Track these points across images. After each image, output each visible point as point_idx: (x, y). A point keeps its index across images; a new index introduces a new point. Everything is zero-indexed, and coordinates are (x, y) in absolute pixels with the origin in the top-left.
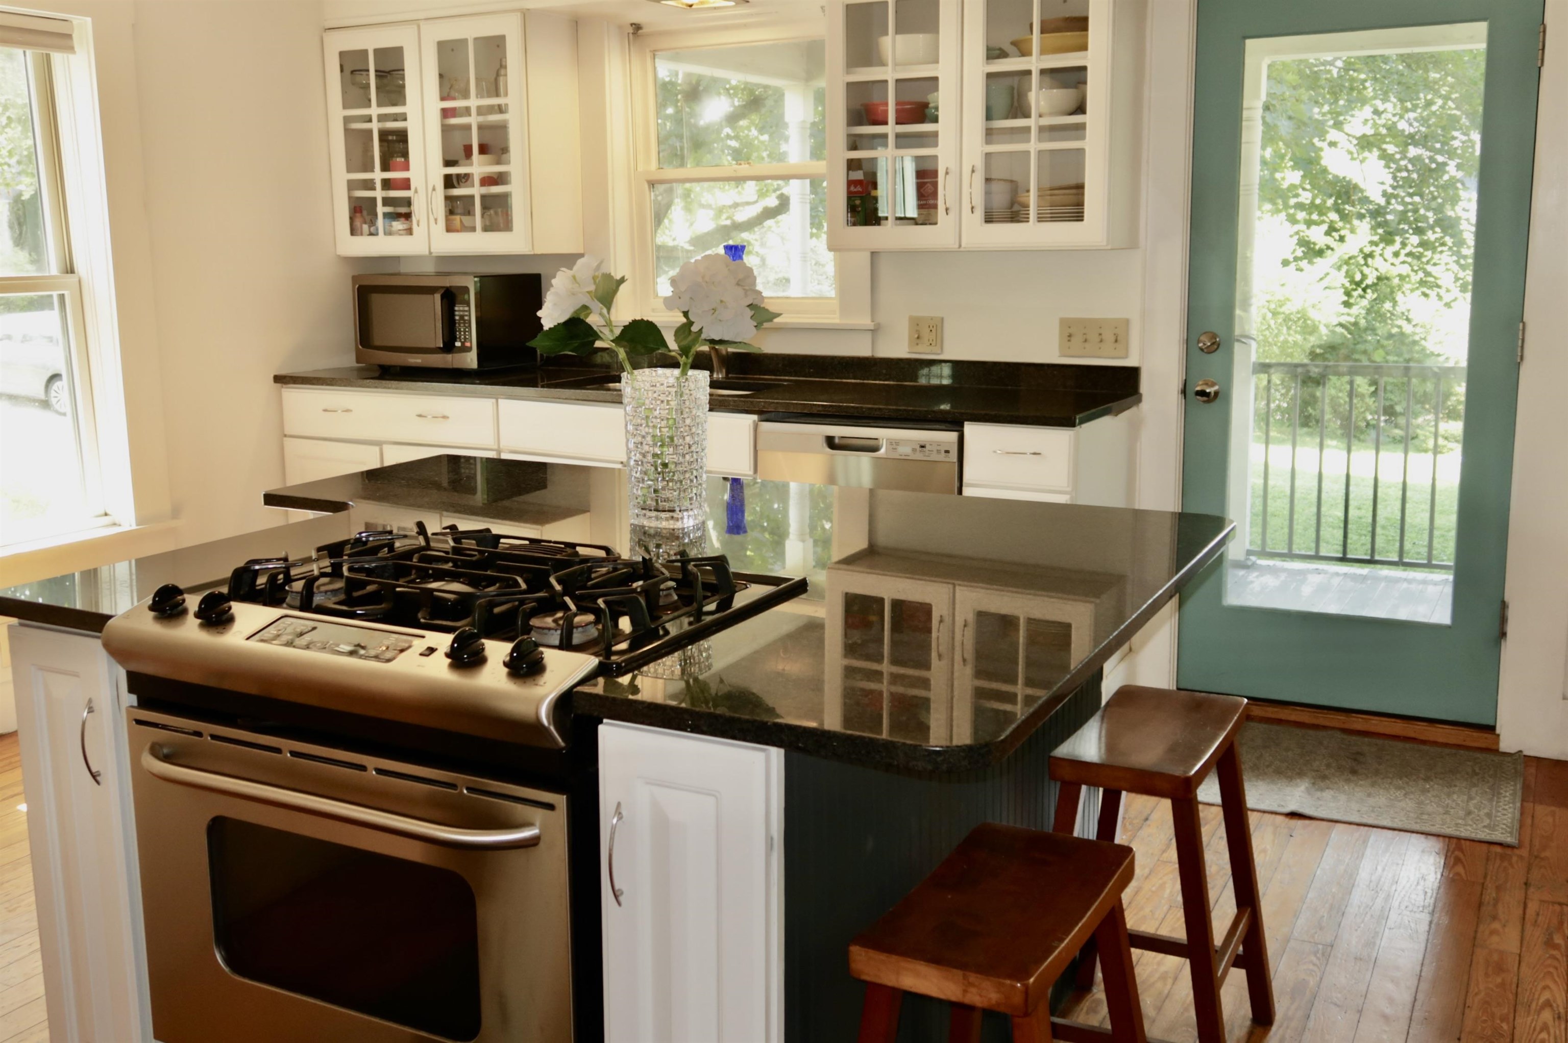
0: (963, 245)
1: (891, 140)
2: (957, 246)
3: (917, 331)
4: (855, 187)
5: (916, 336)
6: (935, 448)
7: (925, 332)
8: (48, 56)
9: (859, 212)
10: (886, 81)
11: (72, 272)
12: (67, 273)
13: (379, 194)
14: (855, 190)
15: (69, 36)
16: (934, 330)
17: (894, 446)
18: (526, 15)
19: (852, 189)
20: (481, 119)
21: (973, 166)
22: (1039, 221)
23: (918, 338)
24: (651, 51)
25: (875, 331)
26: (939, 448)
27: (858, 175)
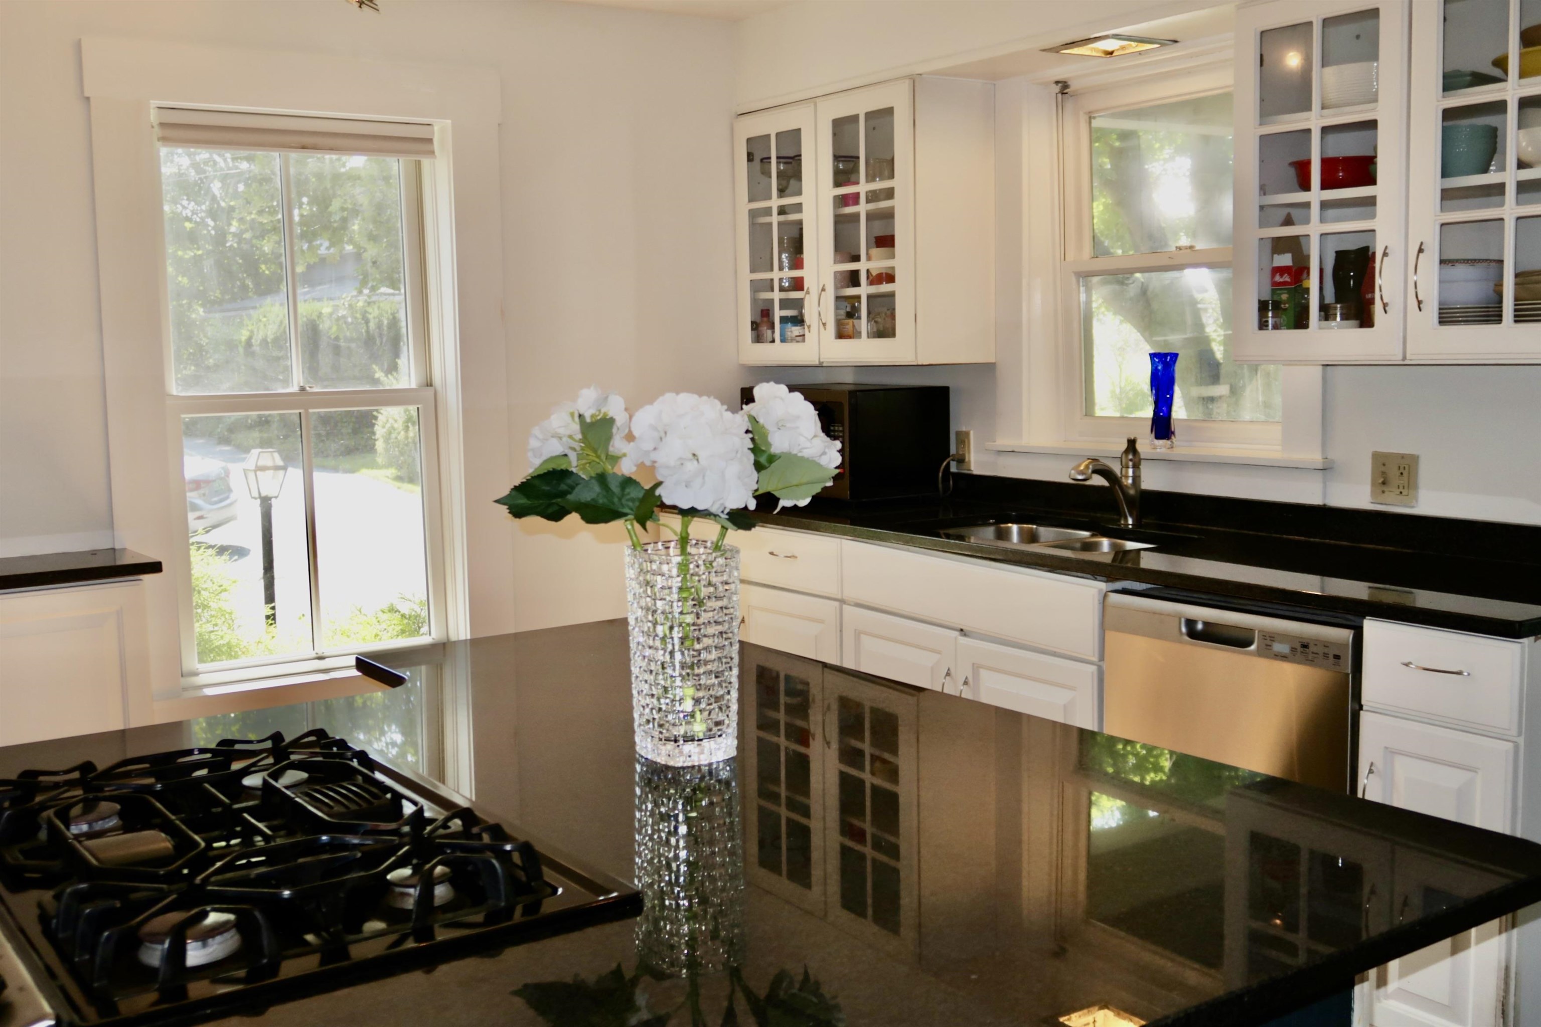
0: (1408, 356)
1: (1315, 209)
2: (1400, 357)
3: (1383, 473)
4: (1281, 275)
5: (1381, 480)
6: (1320, 650)
7: (1393, 473)
8: (419, 161)
9: (1285, 310)
10: (1309, 131)
11: (431, 385)
12: (428, 386)
13: (777, 296)
14: (1282, 280)
15: (430, 141)
16: (1405, 473)
17: (1268, 642)
18: (914, 80)
19: (1278, 278)
20: (872, 206)
21: (1422, 244)
22: (1516, 321)
23: (1384, 483)
24: (1085, 113)
25: (1326, 469)
26: (1326, 650)
27: (1285, 260)
